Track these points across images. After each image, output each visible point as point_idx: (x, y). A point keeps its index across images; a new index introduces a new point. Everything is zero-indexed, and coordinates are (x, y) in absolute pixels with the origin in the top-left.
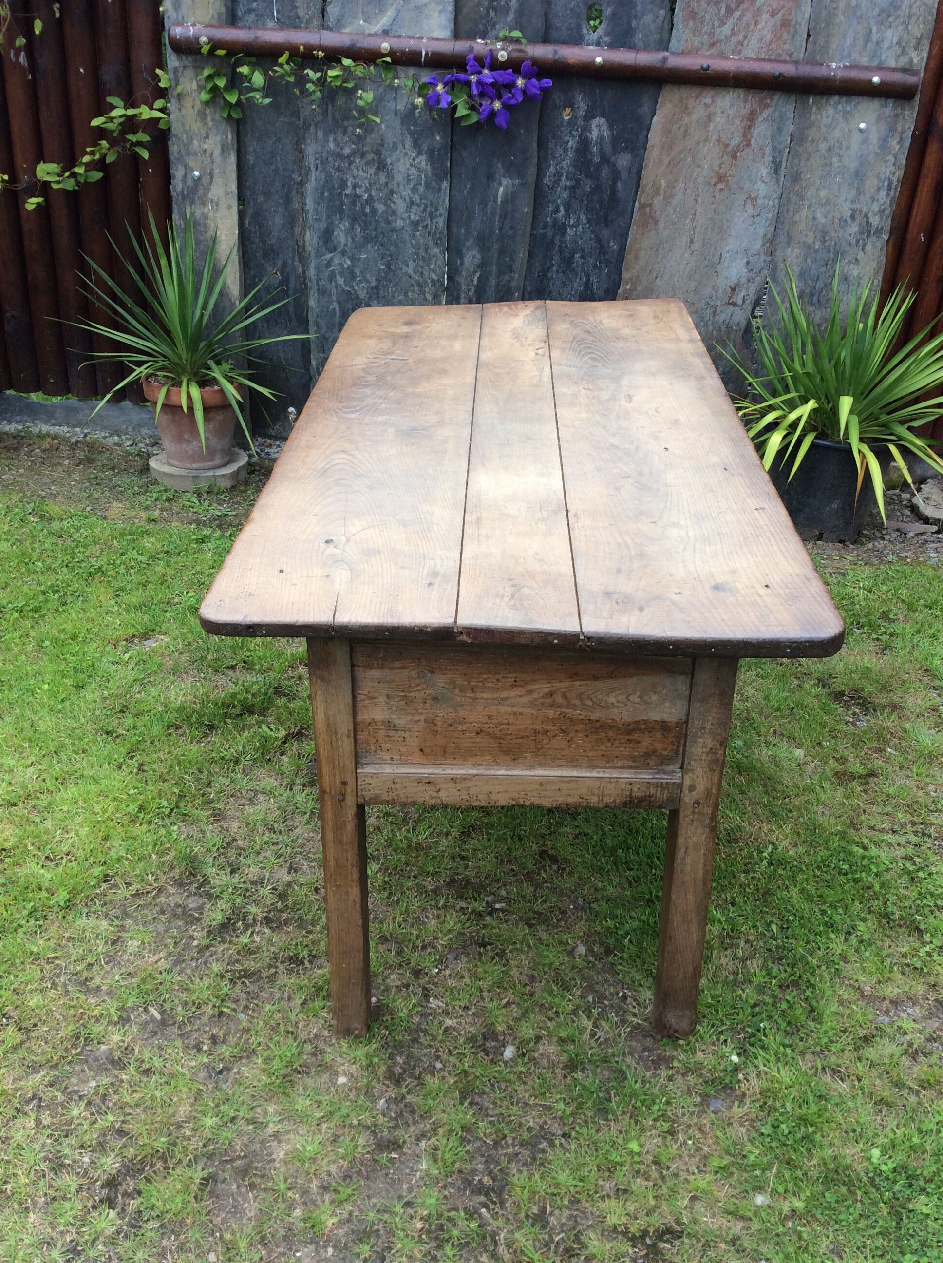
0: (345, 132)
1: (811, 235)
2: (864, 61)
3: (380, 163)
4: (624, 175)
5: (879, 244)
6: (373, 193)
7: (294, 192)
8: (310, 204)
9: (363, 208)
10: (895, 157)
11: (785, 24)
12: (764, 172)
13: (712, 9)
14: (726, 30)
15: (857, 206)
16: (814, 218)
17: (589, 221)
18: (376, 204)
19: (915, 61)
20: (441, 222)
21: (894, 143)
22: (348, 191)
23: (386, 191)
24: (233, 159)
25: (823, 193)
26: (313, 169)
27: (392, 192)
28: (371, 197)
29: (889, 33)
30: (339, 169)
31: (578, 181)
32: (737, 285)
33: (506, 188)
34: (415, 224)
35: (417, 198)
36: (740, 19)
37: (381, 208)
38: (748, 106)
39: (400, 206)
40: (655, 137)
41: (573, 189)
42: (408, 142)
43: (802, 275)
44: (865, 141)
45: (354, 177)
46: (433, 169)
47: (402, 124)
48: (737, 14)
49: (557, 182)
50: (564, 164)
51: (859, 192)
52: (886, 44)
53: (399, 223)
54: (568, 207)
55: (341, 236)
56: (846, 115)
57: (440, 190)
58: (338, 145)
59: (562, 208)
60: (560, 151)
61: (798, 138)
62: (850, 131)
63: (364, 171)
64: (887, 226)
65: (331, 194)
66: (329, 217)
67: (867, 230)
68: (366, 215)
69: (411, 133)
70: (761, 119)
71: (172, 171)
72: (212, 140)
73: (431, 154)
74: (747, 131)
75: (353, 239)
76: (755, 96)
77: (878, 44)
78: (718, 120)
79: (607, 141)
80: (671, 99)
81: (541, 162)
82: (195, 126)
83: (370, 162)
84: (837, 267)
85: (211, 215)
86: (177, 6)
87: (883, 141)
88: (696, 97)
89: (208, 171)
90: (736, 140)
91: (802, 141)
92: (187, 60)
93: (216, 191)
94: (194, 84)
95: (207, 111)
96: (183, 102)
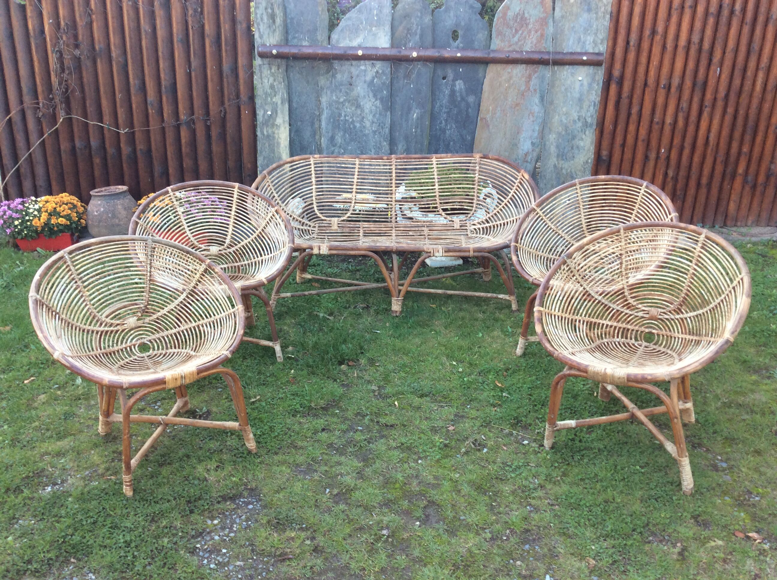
0: (341, 91)
1: (560, 128)
2: (579, 50)
3: (357, 105)
4: (472, 105)
5: (592, 131)
6: (354, 119)
7: (316, 120)
8: (323, 125)
9: (349, 126)
10: (596, 91)
11: (542, 35)
12: (536, 100)
13: (509, 30)
14: (516, 39)
15: (580, 114)
16: (561, 121)
17: (457, 127)
18: (356, 124)
19: (601, 49)
20: (387, 131)
21: (595, 86)
22: (342, 118)
23: (360, 118)
24: (287, 106)
25: (564, 109)
26: (325, 108)
27: (363, 118)
28: (353, 121)
29: (589, 38)
30: (337, 108)
31: (451, 109)
32: (528, 153)
33: (418, 113)
34: (374, 132)
35: (375, 120)
36: (522, 33)
37: (358, 125)
38: (528, 72)
39: (368, 124)
40: (486, 87)
41: (448, 113)
42: (371, 95)
43: (557, 147)
44: (582, 85)
45: (345, 112)
46: (383, 106)
47: (368, 86)
48: (520, 32)
49: (441, 110)
50: (444, 102)
51: (581, 108)
52: (588, 43)
53: (367, 132)
54: (446, 121)
55: (339, 139)
56: (573, 74)
57: (386, 115)
58: (337, 97)
59: (443, 122)
60: (442, 96)
61: (552, 85)
62: (575, 81)
63: (350, 109)
64: (595, 123)
65: (334, 121)
66: (333, 130)
67: (586, 124)
68: (351, 129)
69: (372, 91)
70: (534, 77)
71: (258, 112)
72: (277, 97)
73: (382, 100)
74: (528, 82)
75: (345, 140)
76: (530, 68)
77: (584, 43)
78: (514, 79)
79: (464, 90)
80: (492, 70)
81: (433, 101)
82: (269, 91)
83: (353, 104)
84: (573, 142)
85: (276, 132)
86: (261, 37)
87: (590, 85)
88: (504, 69)
89: (275, 111)
90: (523, 88)
91: (553, 86)
92: (266, 61)
93: (279, 121)
94: (269, 71)
95: (275, 84)
96: (263, 80)
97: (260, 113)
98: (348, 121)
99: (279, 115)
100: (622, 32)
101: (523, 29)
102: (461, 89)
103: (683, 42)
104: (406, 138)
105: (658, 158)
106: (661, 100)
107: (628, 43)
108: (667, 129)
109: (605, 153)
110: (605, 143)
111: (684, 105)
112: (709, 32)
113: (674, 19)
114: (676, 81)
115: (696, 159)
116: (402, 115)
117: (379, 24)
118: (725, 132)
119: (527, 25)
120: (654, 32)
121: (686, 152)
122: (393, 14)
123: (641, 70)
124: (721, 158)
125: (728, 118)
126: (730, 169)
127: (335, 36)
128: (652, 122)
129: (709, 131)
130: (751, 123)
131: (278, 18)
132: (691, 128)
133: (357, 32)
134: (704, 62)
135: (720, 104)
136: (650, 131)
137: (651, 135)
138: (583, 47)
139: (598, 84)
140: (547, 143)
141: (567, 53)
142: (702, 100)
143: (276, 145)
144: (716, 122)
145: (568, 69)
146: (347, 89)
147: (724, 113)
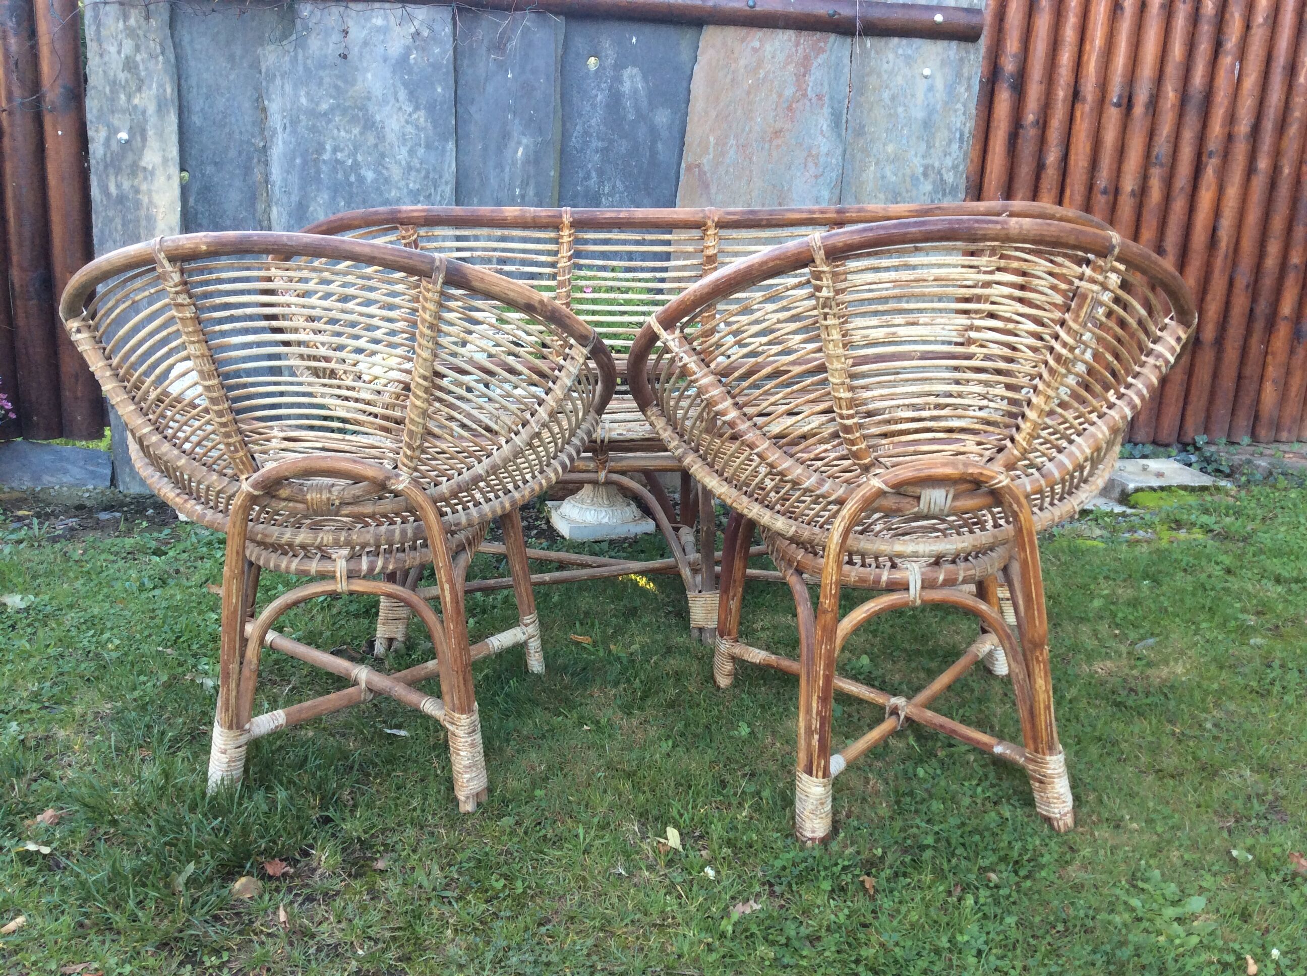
0: (320, 84)
3: (367, 120)
4: (665, 134)
6: (360, 158)
7: (255, 160)
8: (276, 173)
9: (347, 176)
10: (965, 106)
12: (823, 122)
15: (928, 161)
16: (883, 177)
17: (626, 187)
18: (363, 172)
21: (961, 90)
22: (326, 156)
23: (376, 155)
24: (173, 119)
25: (890, 148)
26: (280, 130)
27: (383, 155)
28: (356, 164)
30: (313, 130)
33: (527, 147)
35: (416, 163)
37: (370, 175)
38: (800, 50)
39: (396, 172)
40: (699, 86)
41: (605, 151)
42: (402, 94)
44: (931, 89)
45: (334, 139)
46: (435, 127)
47: (394, 72)
49: (586, 144)
50: (593, 122)
51: (929, 146)
54: (601, 173)
56: (909, 61)
57: (444, 151)
58: (312, 100)
60: (587, 108)
61: (858, 87)
62: (914, 78)
63: (347, 132)
64: (962, 184)
65: (305, 163)
66: (302, 188)
67: (941, 188)
68: (350, 185)
69: (405, 84)
70: (815, 64)
71: (90, 133)
72: (144, 95)
73: (431, 108)
74: (801, 76)
76: (807, 39)
78: (768, 66)
79: (642, 94)
80: (713, 42)
81: (566, 119)
82: (122, 76)
83: (354, 120)
85: (144, 187)
87: (950, 90)
88: (743, 40)
89: (139, 131)
90: (790, 90)
91: (862, 90)
93: (151, 157)
94: (121, 25)
95: (138, 58)
96: (105, 46)
97: (97, 136)
98: (344, 162)
99: (153, 141)
102: (635, 91)
106: (1110, 137)
111: (1162, 147)
114: (1143, 90)
116: (485, 148)
118: (1253, 216)
123: (1066, 57)
124: (1243, 279)
125: (1259, 183)
126: (1262, 306)
128: (1090, 187)
129: (1217, 214)
132: (1179, 205)
134: (1204, 47)
135: (1240, 150)
139: (969, 89)
141: (896, 6)
142: (1202, 138)
143: (143, 223)
144: (1232, 192)
145: (899, 46)
146: (338, 77)
147: (1250, 170)
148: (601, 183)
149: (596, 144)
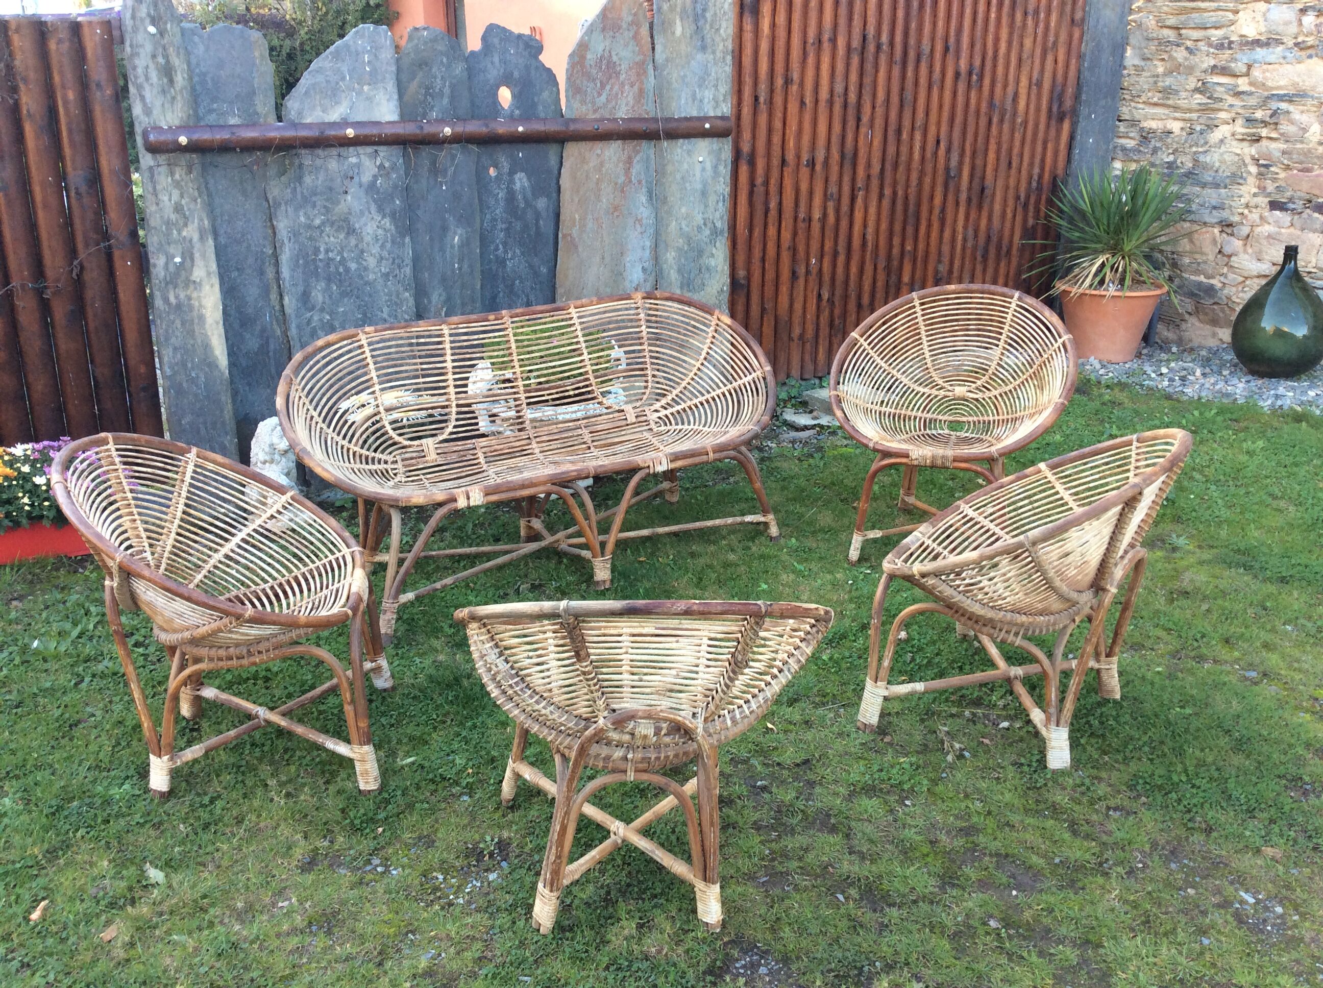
0: (314, 206)
1: (681, 241)
2: (695, 113)
3: (349, 229)
4: (544, 214)
5: (724, 240)
6: (345, 255)
7: (268, 264)
8: (285, 271)
9: (337, 269)
10: (724, 178)
11: (641, 91)
12: (644, 199)
13: (592, 85)
14: (603, 98)
15: (706, 216)
16: (681, 229)
17: (523, 253)
18: (348, 264)
19: (725, 110)
20: (408, 271)
21: (722, 169)
22: (321, 256)
23: (357, 252)
24: (211, 242)
25: (683, 210)
26: (286, 241)
27: (362, 252)
28: (343, 260)
29: (707, 92)
30: (311, 239)
31: (510, 223)
32: (638, 285)
33: (461, 236)
34: (386, 276)
35: (385, 254)
36: (611, 89)
37: (353, 266)
38: (626, 152)
39: (371, 262)
40: (566, 182)
41: (507, 230)
42: (373, 208)
43: (679, 271)
44: (704, 169)
45: (326, 244)
46: (397, 227)
47: (367, 193)
48: (608, 87)
49: (494, 227)
50: (498, 212)
51: (706, 206)
52: (706, 100)
53: (371, 277)
54: (505, 244)
55: (318, 296)
56: (689, 153)
57: (404, 245)
58: (308, 218)
59: (501, 246)
61: (661, 172)
62: (693, 163)
63: (335, 238)
64: (725, 228)
65: (306, 263)
66: (305, 281)
67: (715, 232)
68: (340, 274)
69: (374, 201)
70: (635, 161)
71: (152, 260)
72: (190, 228)
73: (393, 216)
74: (627, 171)
75: (330, 297)
76: (630, 145)
77: (701, 101)
78: (607, 166)
79: (528, 189)
80: (572, 151)
82: (173, 217)
83: (340, 229)
84: (701, 261)
85: (195, 295)
86: (148, 111)
87: (715, 167)
88: (591, 150)
89: (188, 255)
90: (622, 179)
91: (664, 174)
92: (162, 158)
93: (198, 273)
94: (170, 179)
95: (183, 202)
96: (160, 196)
97: (158, 263)
98: (333, 260)
99: (199, 261)
100: (748, 80)
101: (613, 80)
103: (824, 94)
104: (444, 280)
105: (808, 272)
106: (804, 187)
107: (756, 98)
108: (816, 226)
109: (741, 273)
110: (741, 258)
111: (833, 189)
112: (854, 77)
113: (811, 60)
114: (820, 155)
115: (854, 270)
116: (431, 239)
117: (374, 78)
118: (884, 226)
119: (618, 74)
120: (788, 81)
121: (841, 259)
122: (398, 60)
123: (776, 139)
124: (882, 264)
125: (886, 202)
126: (894, 278)
127: (293, 103)
128: (796, 218)
129: (865, 226)
130: (912, 208)
131: (179, 73)
132: (844, 224)
133: (334, 95)
134: (851, 123)
135: (875, 182)
136: (795, 234)
137: (797, 240)
138: (700, 108)
139: (725, 167)
140: (665, 266)
141: (680, 120)
142: (853, 180)
143: (196, 321)
144: (872, 210)
145: (683, 145)
146: (327, 200)
147: (881, 196)
148: (506, 252)
149: (501, 226)
